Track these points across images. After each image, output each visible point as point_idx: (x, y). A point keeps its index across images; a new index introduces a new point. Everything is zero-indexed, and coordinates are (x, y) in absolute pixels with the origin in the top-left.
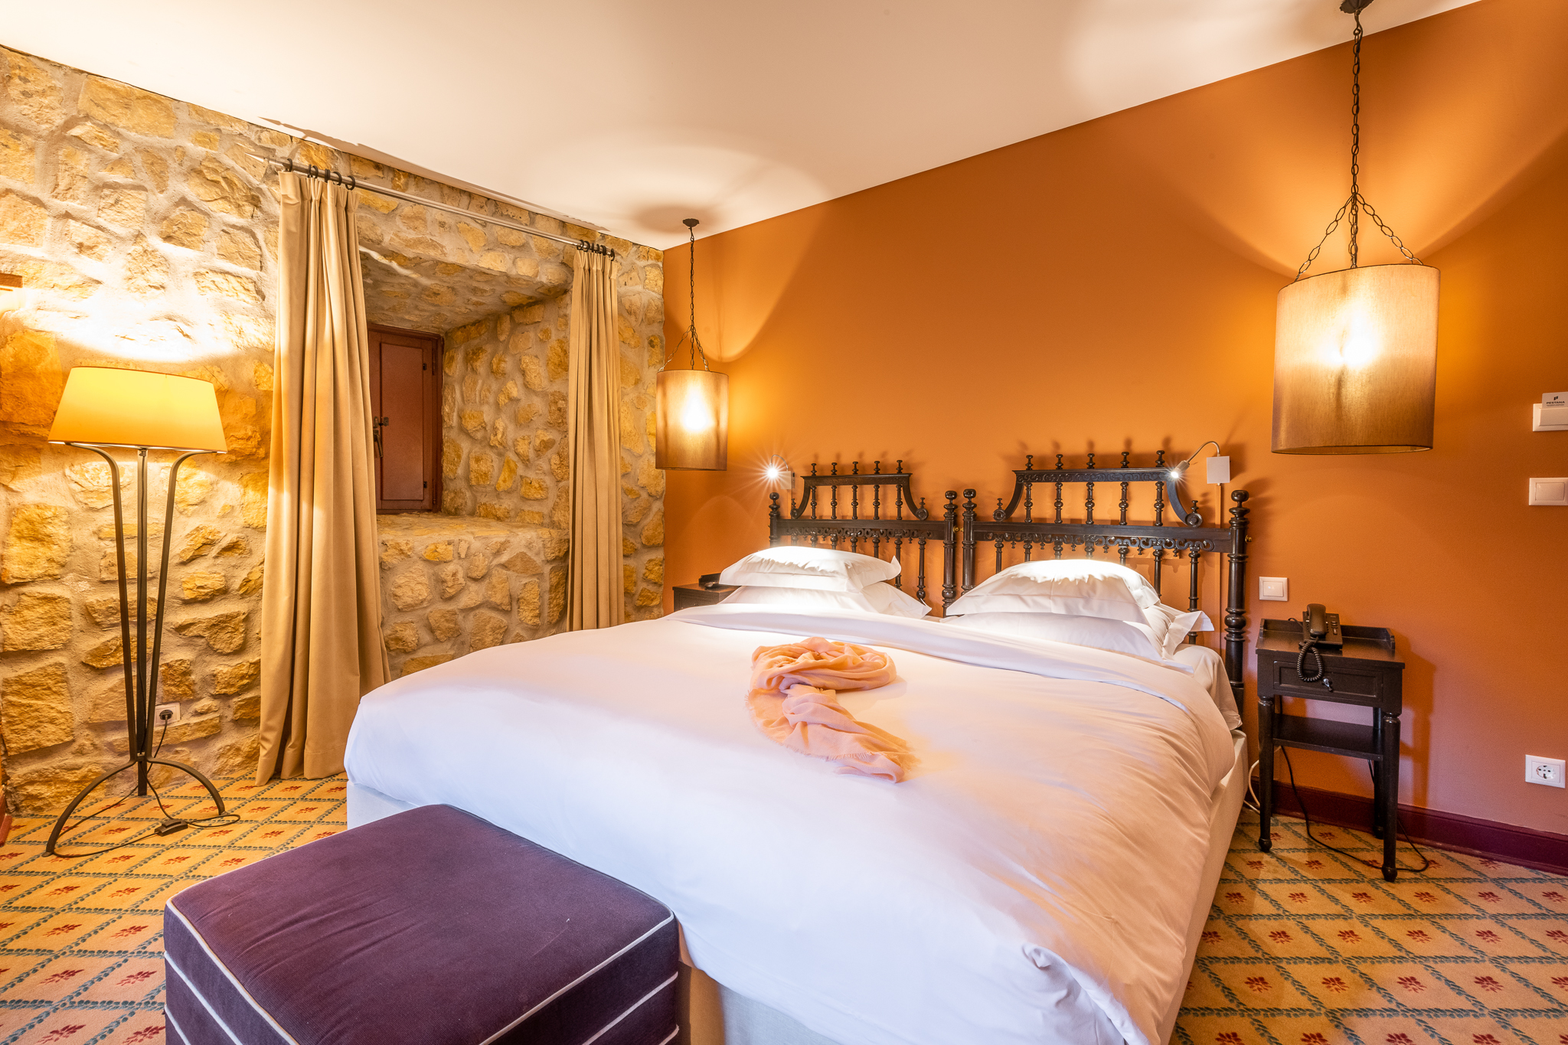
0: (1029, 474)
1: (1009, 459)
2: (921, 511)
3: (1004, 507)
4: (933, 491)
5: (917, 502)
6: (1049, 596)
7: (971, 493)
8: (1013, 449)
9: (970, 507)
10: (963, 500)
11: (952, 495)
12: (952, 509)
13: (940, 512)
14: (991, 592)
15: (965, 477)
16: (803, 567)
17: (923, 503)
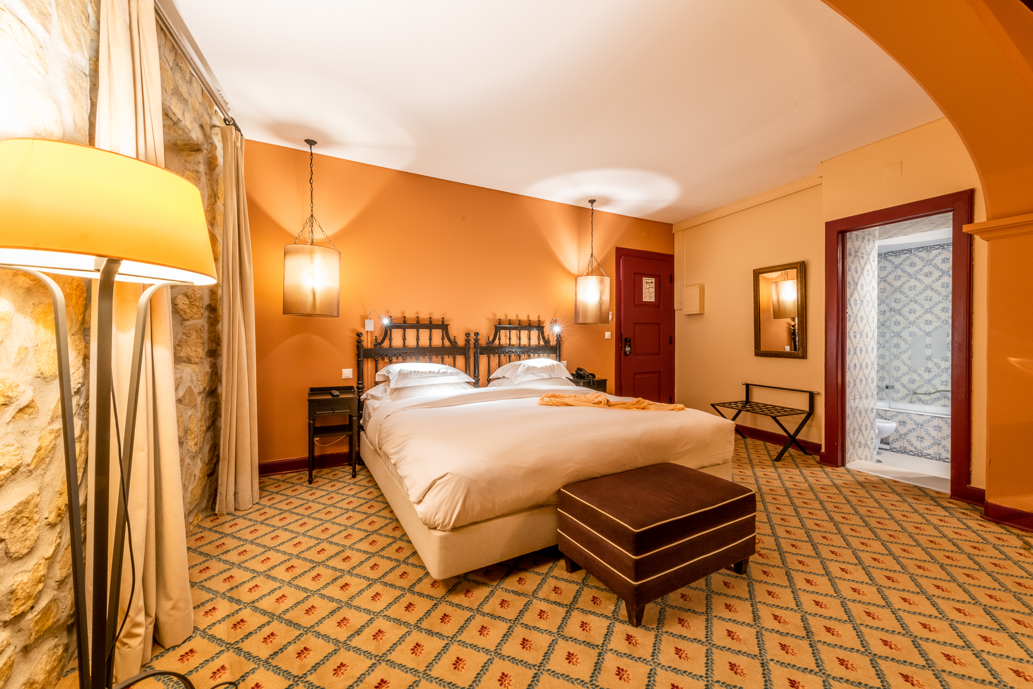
0: (499, 327)
1: (489, 320)
2: (453, 343)
3: (491, 340)
4: (458, 332)
5: (452, 338)
6: (544, 372)
7: (477, 334)
8: (490, 316)
9: (476, 340)
10: (472, 336)
11: (468, 335)
12: (467, 341)
13: (461, 342)
14: (524, 373)
15: (473, 327)
16: (438, 372)
17: (455, 339)
